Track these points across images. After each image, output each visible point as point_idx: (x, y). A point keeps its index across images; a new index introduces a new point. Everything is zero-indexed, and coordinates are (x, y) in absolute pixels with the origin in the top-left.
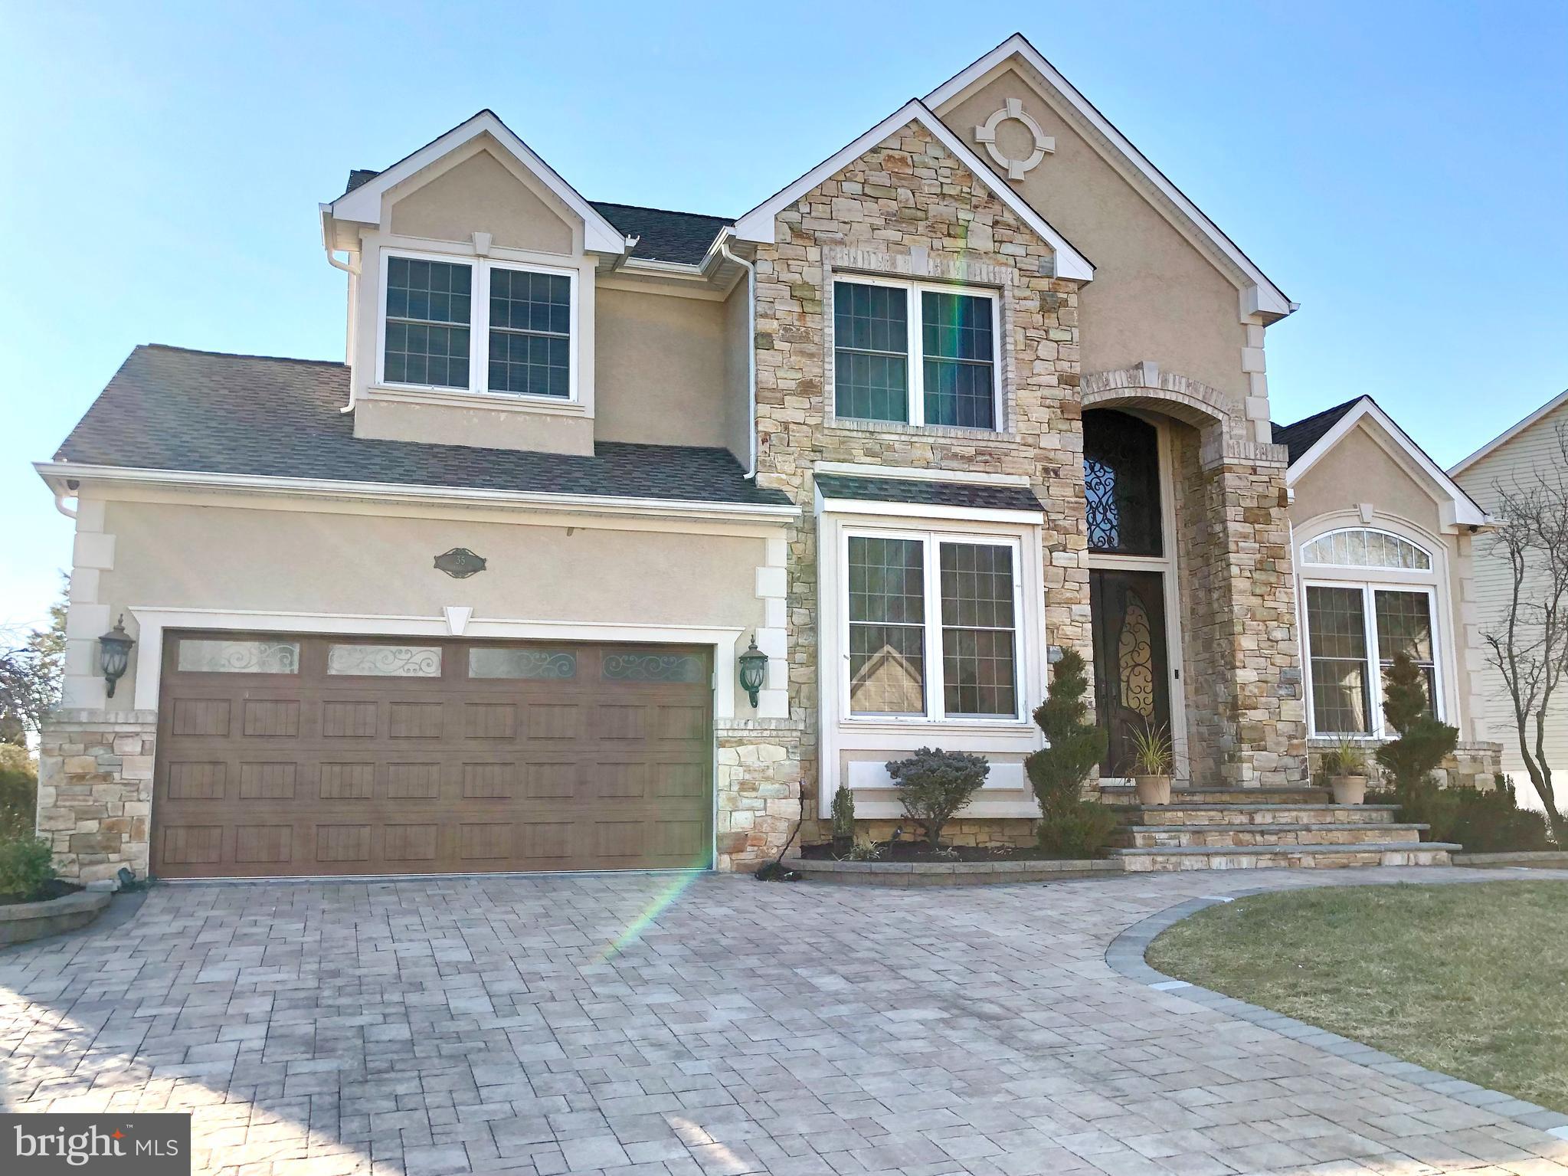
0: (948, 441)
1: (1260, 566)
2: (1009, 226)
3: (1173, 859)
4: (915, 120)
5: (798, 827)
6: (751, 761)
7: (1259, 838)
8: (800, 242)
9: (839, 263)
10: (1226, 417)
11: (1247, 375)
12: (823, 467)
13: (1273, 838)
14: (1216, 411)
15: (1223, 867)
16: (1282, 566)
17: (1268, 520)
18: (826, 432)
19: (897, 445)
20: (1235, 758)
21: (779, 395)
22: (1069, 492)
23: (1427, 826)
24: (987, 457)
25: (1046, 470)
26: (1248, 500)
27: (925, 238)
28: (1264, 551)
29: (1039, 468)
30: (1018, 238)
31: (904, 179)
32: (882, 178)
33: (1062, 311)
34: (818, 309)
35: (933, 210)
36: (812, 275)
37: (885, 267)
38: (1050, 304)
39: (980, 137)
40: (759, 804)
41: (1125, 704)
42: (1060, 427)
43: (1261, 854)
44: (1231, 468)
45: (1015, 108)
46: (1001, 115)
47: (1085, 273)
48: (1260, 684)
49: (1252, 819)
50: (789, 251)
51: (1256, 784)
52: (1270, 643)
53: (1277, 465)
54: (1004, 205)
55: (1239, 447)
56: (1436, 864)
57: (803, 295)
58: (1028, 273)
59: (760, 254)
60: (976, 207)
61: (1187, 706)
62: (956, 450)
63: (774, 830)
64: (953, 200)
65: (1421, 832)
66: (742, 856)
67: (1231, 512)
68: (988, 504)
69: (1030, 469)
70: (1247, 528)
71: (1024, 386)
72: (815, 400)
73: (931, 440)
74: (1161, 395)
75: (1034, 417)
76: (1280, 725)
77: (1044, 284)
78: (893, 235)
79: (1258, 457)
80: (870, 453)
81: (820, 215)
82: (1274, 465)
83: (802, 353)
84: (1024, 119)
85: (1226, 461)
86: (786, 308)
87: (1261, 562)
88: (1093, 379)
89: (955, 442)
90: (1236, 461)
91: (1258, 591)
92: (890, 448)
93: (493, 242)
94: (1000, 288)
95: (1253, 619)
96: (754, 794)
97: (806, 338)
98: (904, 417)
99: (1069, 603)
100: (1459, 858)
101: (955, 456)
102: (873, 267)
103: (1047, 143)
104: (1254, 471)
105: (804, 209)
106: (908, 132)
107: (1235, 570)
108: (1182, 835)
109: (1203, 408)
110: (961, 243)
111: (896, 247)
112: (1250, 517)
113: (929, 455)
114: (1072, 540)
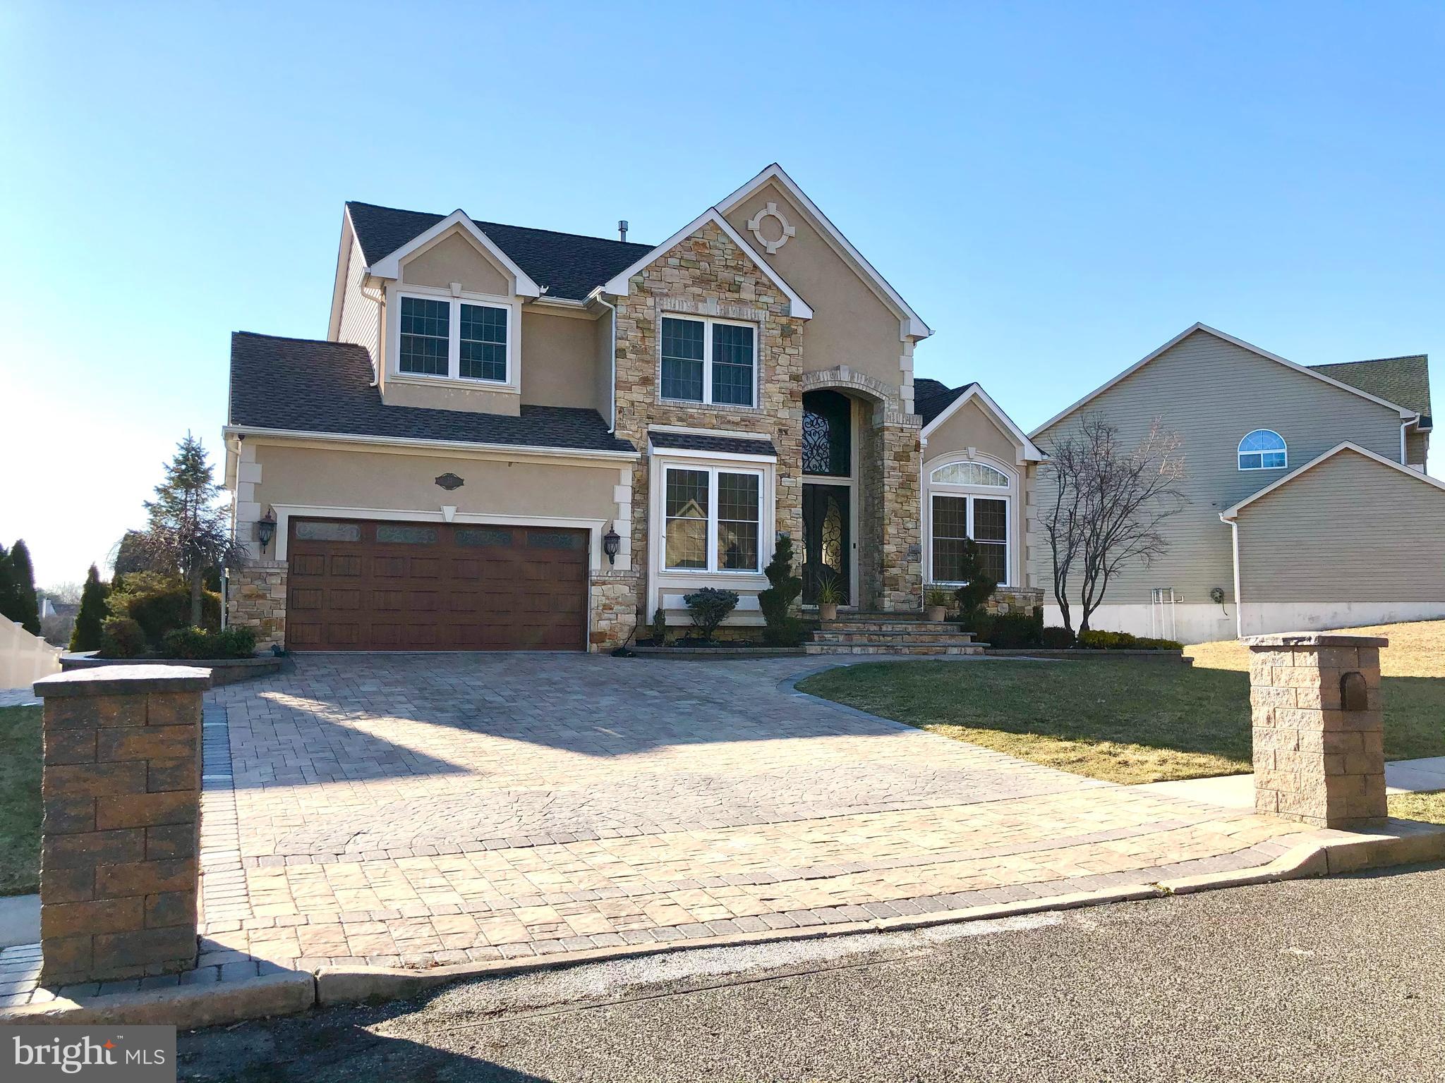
0: (725, 413)
1: (902, 486)
2: (764, 285)
3: (833, 648)
4: (712, 221)
5: (634, 629)
6: (610, 593)
7: (881, 638)
8: (642, 294)
9: (665, 308)
10: (887, 398)
11: (902, 373)
12: (654, 428)
13: (890, 638)
14: (882, 395)
15: (858, 652)
16: (914, 485)
17: (908, 459)
18: (656, 407)
19: (696, 415)
20: (881, 595)
21: (629, 385)
22: (793, 443)
23: (976, 634)
24: (747, 423)
25: (780, 430)
26: (897, 448)
27: (715, 293)
28: (905, 477)
29: (777, 429)
30: (770, 292)
31: (704, 256)
32: (691, 256)
33: (793, 336)
34: (652, 335)
35: (721, 275)
36: (649, 314)
37: (691, 311)
38: (787, 332)
39: (750, 227)
40: (613, 616)
41: (824, 562)
42: (789, 405)
43: (879, 646)
44: (888, 429)
45: (772, 208)
46: (763, 213)
47: (806, 313)
48: (897, 553)
49: (881, 628)
50: (636, 300)
51: (891, 610)
52: (905, 530)
53: (916, 427)
54: (762, 272)
55: (893, 416)
56: (976, 653)
57: (644, 326)
58: (775, 314)
59: (619, 302)
60: (746, 273)
61: (859, 564)
62: (730, 418)
63: (621, 631)
64: (732, 269)
65: (972, 637)
66: (604, 644)
67: (887, 454)
68: (746, 451)
69: (771, 430)
70: (896, 464)
71: (770, 381)
72: (651, 388)
73: (715, 413)
74: (850, 385)
75: (775, 399)
76: (907, 577)
77: (784, 320)
78: (697, 290)
79: (905, 422)
80: (680, 419)
81: (655, 278)
82: (914, 427)
83: (643, 361)
84: (778, 216)
85: (885, 424)
86: (634, 334)
87: (902, 483)
89: (729, 413)
90: (891, 425)
91: (899, 500)
92: (692, 416)
93: (462, 289)
94: (758, 322)
95: (896, 516)
96: (611, 611)
97: (645, 351)
98: (701, 399)
99: (790, 506)
100: (989, 651)
101: (729, 422)
102: (685, 310)
103: (790, 230)
104: (902, 430)
105: (645, 274)
106: (709, 228)
107: (887, 488)
108: (840, 636)
109: (874, 393)
110: (736, 295)
111: (699, 298)
112: (898, 457)
113: (714, 421)
114: (793, 471)
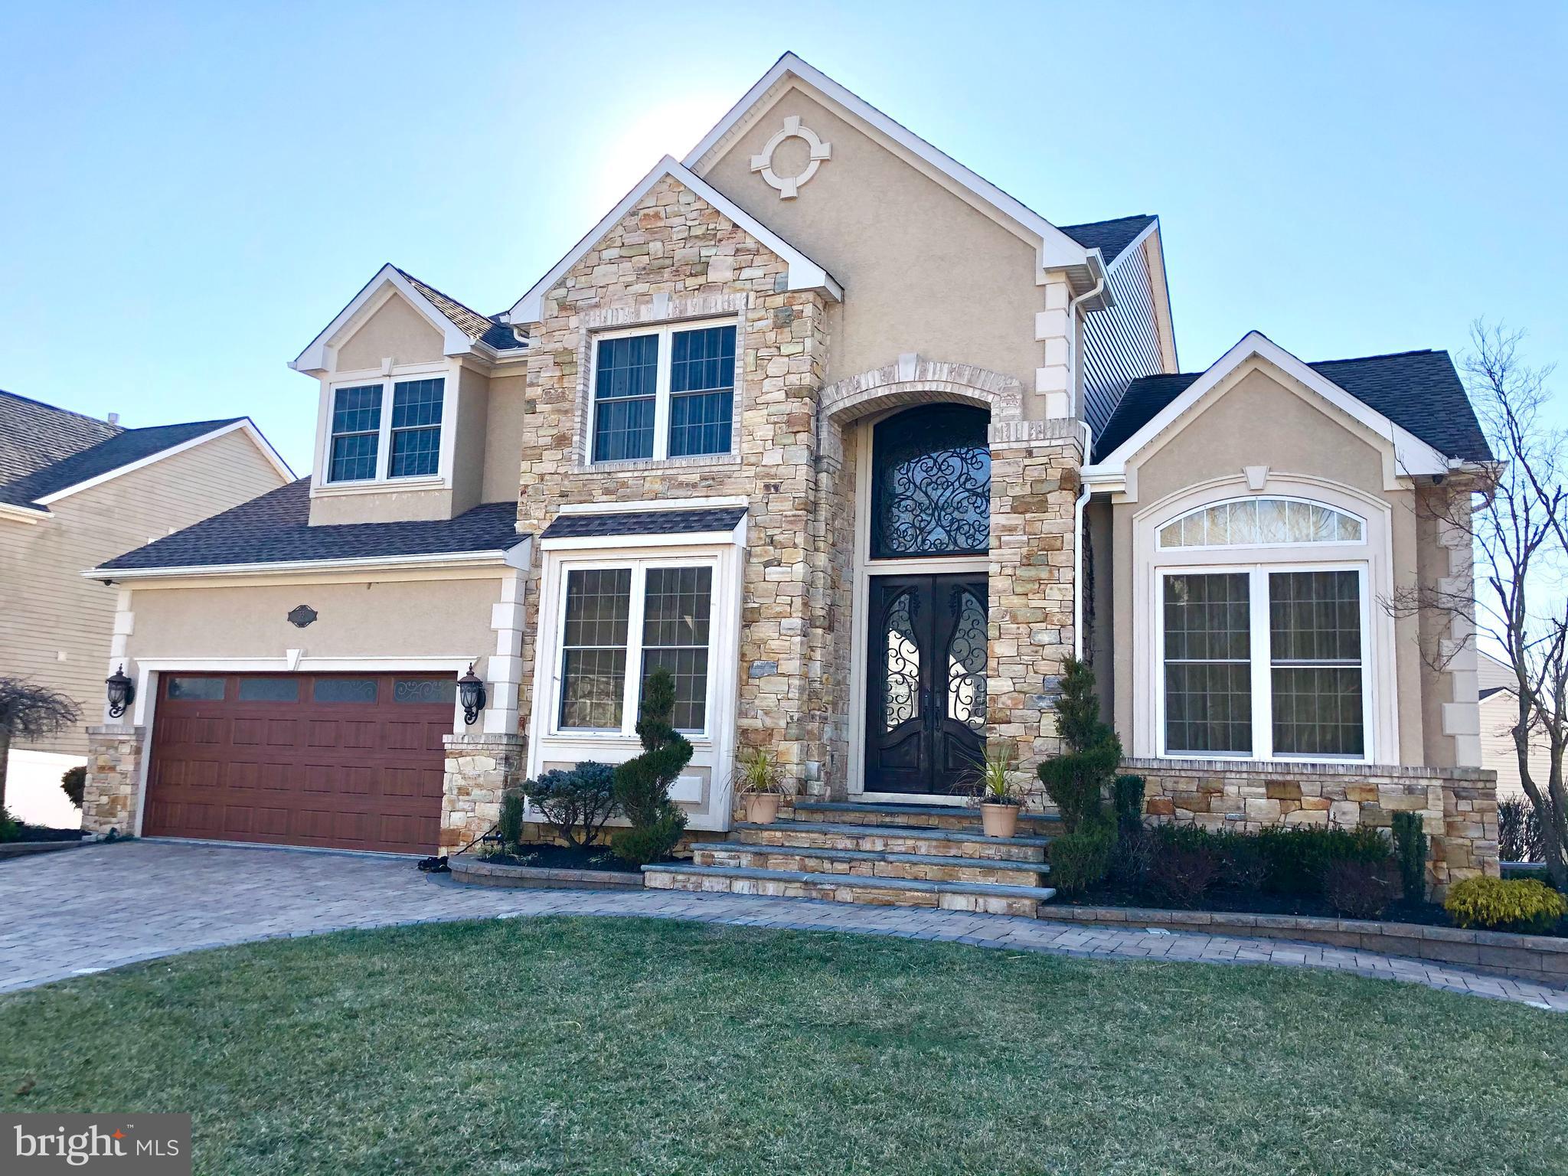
0: (674, 471)
1: (1028, 562)
2: (748, 251)
3: (693, 879)
4: (668, 175)
6: (469, 771)
7: (827, 865)
8: (564, 314)
9: (592, 325)
10: (997, 398)
11: (1041, 344)
12: (567, 510)
14: (985, 394)
15: (746, 892)
17: (1042, 506)
18: (571, 478)
19: (631, 481)
21: (538, 451)
22: (788, 505)
24: (710, 482)
25: (767, 487)
26: (1018, 488)
27: (669, 284)
28: (1034, 543)
29: (760, 484)
30: (757, 260)
31: (656, 233)
32: (637, 237)
33: (795, 323)
34: (574, 370)
35: (679, 254)
37: (629, 321)
38: (785, 319)
40: (469, 806)
42: (786, 441)
44: (999, 455)
45: (791, 125)
46: (779, 137)
47: (818, 279)
48: (1016, 695)
52: (1035, 648)
54: (745, 232)
55: (1009, 430)
57: (564, 360)
58: (762, 294)
59: (532, 333)
60: (720, 240)
62: (681, 478)
63: (480, 828)
64: (697, 240)
65: (1041, 875)
67: (995, 504)
68: (689, 528)
69: (749, 487)
70: (1016, 520)
71: (755, 406)
72: (566, 451)
73: (660, 472)
74: (919, 388)
75: (758, 434)
77: (779, 301)
78: (641, 287)
79: (1034, 436)
80: (607, 492)
81: (582, 286)
82: (1054, 443)
83: (559, 411)
84: (801, 133)
85: (993, 447)
86: (549, 375)
87: (1028, 557)
88: (843, 384)
89: (681, 471)
90: (1005, 446)
91: (1019, 590)
92: (624, 484)
94: (736, 314)
95: (1014, 620)
96: (466, 798)
97: (562, 397)
98: (649, 455)
99: (779, 616)
100: (1051, 910)
101: (681, 484)
102: (621, 322)
103: (820, 150)
104: (1030, 453)
105: (570, 283)
106: (665, 187)
108: (747, 856)
109: (969, 393)
110: (701, 280)
111: (644, 298)
112: (1020, 506)
113: (658, 487)
114: (786, 555)
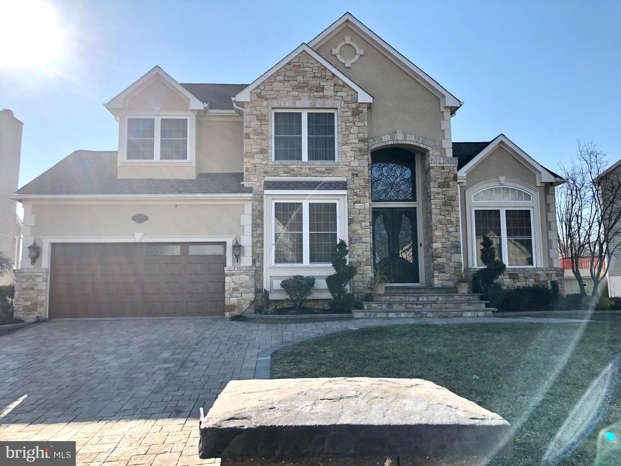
0: (315, 166)
1: (444, 204)
2: (340, 85)
3: (373, 314)
4: (304, 51)
5: (252, 303)
6: (237, 281)
7: (415, 306)
8: (261, 100)
9: (274, 106)
10: (431, 148)
11: (443, 131)
12: (268, 179)
13: (421, 306)
14: (427, 147)
16: (454, 203)
17: (448, 186)
18: (269, 166)
19: (295, 169)
20: (433, 277)
21: (252, 154)
22: (362, 181)
23: (489, 302)
24: (330, 171)
25: (353, 174)
26: (440, 180)
27: (307, 93)
28: (446, 198)
29: (350, 173)
30: (344, 89)
31: (300, 73)
32: (292, 74)
33: (361, 115)
34: (267, 123)
35: (311, 83)
36: (264, 111)
37: (291, 106)
38: (356, 113)
39: (334, 53)
40: (239, 295)
41: (401, 256)
42: (359, 158)
43: (409, 312)
44: (433, 168)
45: (348, 40)
46: (343, 44)
47: (369, 100)
48: (443, 248)
49: (418, 299)
50: (256, 103)
51: (440, 286)
52: (448, 233)
53: (453, 165)
54: (338, 78)
55: (436, 160)
56: (486, 316)
57: (261, 118)
58: (347, 102)
59: (245, 106)
60: (327, 80)
62: (317, 169)
63: (245, 304)
64: (318, 78)
65: (486, 304)
66: (233, 312)
67: (432, 184)
68: (327, 188)
69: (346, 174)
70: (440, 190)
71: (346, 144)
72: (265, 155)
73: (308, 166)
74: (404, 142)
75: (348, 155)
76: (451, 264)
77: (354, 106)
78: (295, 94)
79: (445, 163)
80: (285, 172)
81: (268, 89)
82: (451, 165)
83: (261, 139)
84: (352, 44)
85: (431, 165)
86: (255, 124)
87: (445, 202)
88: (376, 139)
89: (317, 166)
90: (435, 165)
91: (442, 213)
92: (293, 170)
93: (161, 110)
94: (337, 109)
95: (441, 224)
96: (237, 292)
97: (262, 133)
98: (301, 159)
99: (361, 222)
100: (498, 314)
101: (318, 171)
102: (287, 106)
103: (360, 52)
104: (443, 168)
105: (262, 88)
106: (302, 55)
107: (433, 206)
108: (383, 305)
109: (422, 146)
110: (321, 94)
111: (296, 98)
112: (441, 185)
113: (308, 172)
114: (362, 200)
